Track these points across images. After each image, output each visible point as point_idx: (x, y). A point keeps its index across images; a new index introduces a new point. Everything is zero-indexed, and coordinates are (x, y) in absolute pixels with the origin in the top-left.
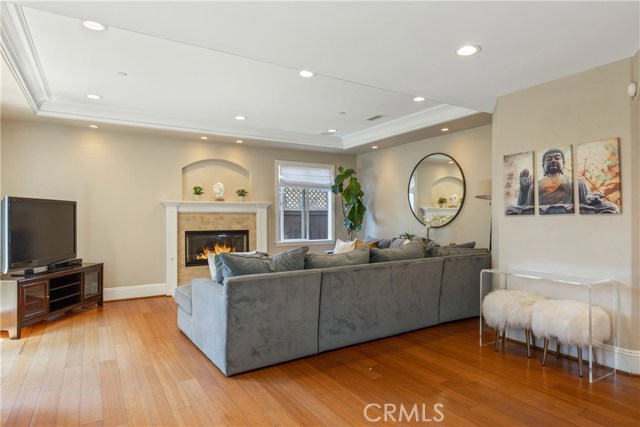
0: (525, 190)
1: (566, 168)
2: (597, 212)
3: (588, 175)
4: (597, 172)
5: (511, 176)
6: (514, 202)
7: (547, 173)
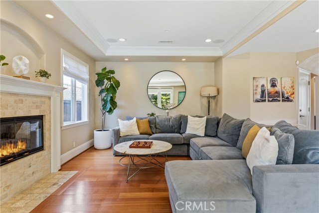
0: (263, 92)
1: (278, 85)
2: (288, 101)
3: (285, 88)
4: (288, 88)
5: (257, 86)
6: (258, 97)
7: (271, 86)
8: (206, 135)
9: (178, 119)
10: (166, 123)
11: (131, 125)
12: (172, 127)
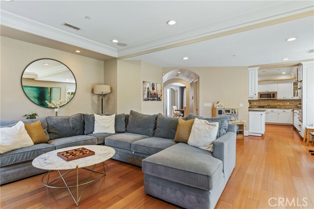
0: (148, 93)
1: (155, 88)
2: (159, 100)
4: (159, 91)
5: (145, 88)
7: (152, 89)
8: (117, 132)
9: (78, 119)
10: (65, 125)
11: (20, 133)
12: (73, 128)
